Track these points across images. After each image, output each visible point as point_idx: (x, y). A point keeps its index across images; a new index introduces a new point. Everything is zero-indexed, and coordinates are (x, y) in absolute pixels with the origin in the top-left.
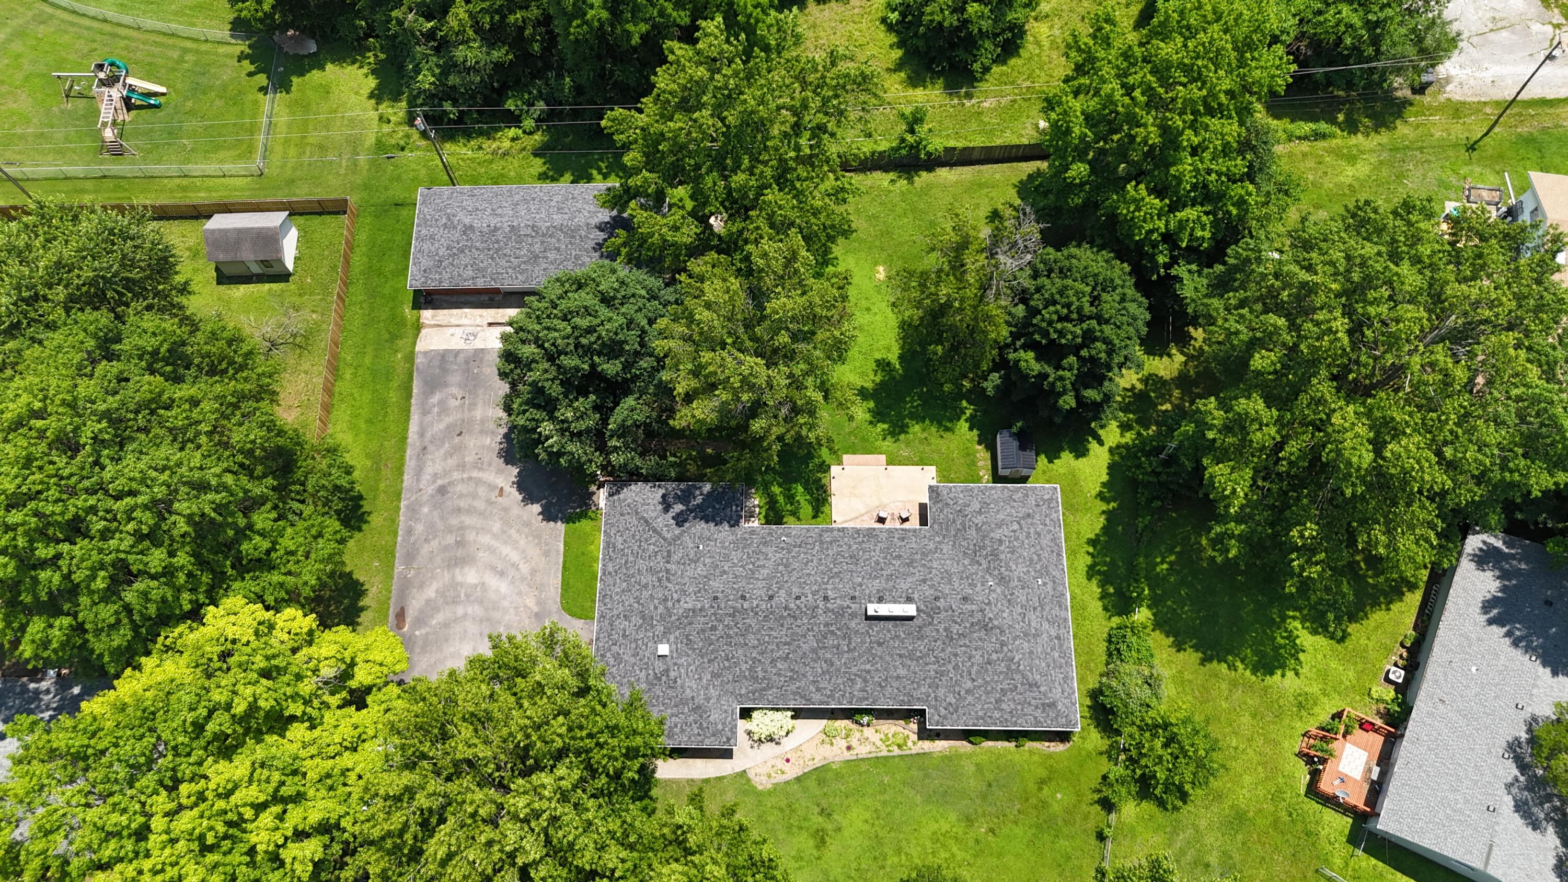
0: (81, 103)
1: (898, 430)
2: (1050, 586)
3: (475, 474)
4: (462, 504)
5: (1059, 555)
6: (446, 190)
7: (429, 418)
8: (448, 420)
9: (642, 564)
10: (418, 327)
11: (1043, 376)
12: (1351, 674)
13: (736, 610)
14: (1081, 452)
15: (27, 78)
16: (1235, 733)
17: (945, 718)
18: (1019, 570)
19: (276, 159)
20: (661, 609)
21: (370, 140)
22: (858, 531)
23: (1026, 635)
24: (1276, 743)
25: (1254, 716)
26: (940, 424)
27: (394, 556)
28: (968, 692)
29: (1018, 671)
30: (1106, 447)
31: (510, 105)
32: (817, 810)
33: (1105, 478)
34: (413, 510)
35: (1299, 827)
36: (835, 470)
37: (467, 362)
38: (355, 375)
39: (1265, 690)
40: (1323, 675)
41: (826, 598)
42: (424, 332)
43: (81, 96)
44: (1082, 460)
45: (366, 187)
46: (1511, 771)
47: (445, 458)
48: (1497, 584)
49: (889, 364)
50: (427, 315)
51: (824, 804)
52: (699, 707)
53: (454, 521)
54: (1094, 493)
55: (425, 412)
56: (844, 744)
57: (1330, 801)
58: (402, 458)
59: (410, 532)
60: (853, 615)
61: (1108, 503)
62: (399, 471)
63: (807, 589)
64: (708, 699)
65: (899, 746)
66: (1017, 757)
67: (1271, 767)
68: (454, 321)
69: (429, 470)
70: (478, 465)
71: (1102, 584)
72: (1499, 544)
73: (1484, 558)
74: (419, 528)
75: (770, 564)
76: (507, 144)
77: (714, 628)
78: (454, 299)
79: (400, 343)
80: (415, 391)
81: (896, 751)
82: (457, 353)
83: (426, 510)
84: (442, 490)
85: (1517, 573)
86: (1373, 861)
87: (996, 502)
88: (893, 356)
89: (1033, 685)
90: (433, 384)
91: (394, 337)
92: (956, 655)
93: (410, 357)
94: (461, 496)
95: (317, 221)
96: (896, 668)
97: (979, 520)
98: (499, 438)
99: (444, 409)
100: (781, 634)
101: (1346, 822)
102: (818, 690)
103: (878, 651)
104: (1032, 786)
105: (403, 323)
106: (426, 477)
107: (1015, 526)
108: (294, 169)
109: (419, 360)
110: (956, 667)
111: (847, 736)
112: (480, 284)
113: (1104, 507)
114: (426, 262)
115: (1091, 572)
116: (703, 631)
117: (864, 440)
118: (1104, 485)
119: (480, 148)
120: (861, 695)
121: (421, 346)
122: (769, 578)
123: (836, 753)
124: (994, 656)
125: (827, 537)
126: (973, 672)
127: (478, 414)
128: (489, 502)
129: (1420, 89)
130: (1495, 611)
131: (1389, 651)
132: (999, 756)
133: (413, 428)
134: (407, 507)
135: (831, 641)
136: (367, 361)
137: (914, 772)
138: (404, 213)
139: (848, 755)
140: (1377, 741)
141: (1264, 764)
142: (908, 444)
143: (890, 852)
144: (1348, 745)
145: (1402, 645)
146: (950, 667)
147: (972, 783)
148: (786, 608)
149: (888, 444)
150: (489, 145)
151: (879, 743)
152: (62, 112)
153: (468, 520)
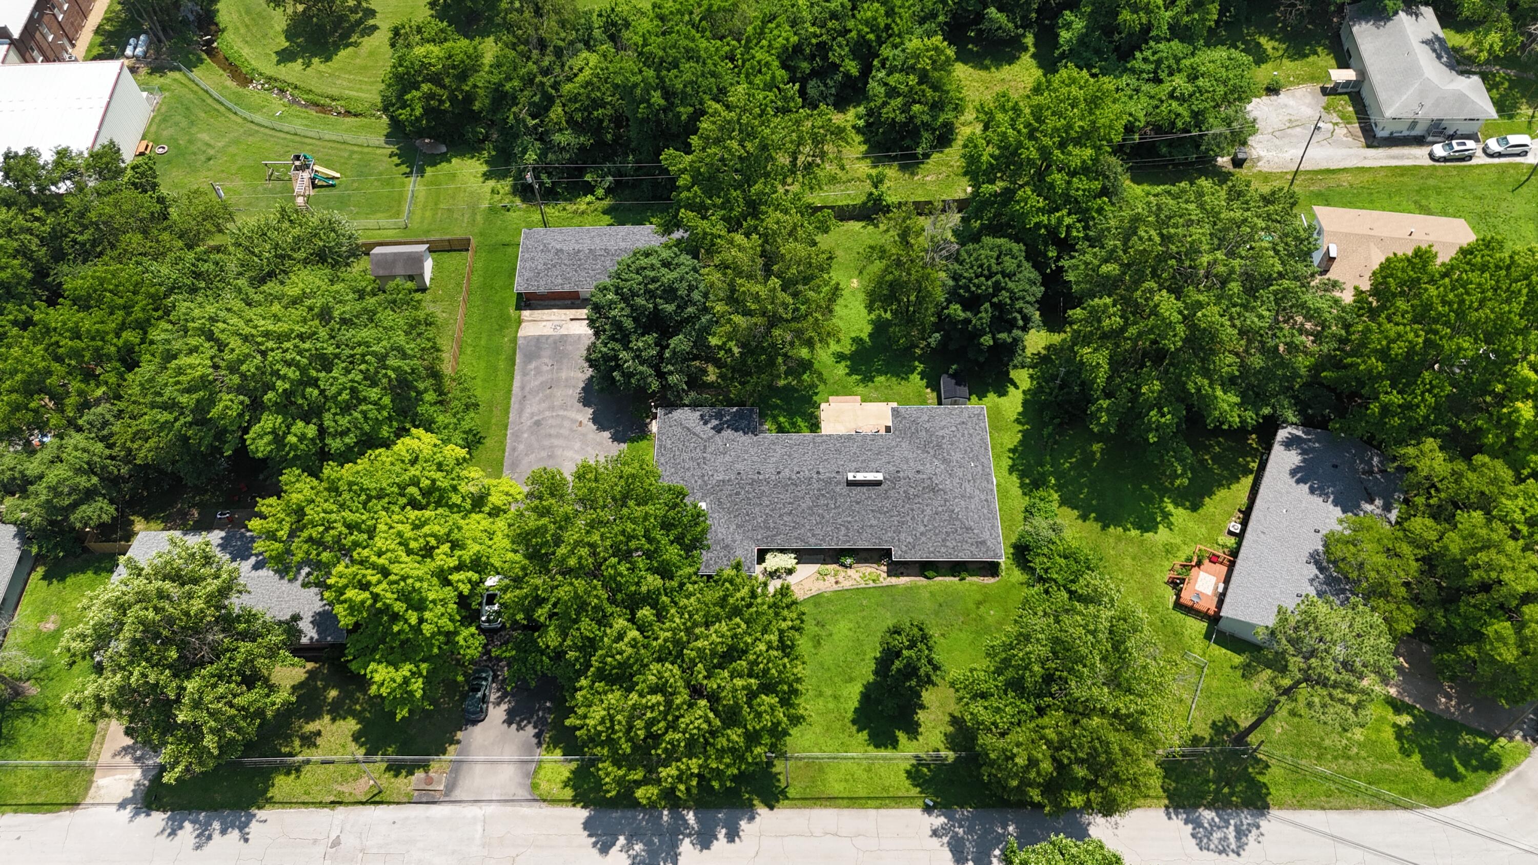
0: (279, 184)
1: (867, 379)
2: (980, 467)
3: (561, 413)
4: (553, 431)
5: (986, 449)
6: (542, 230)
7: (528, 378)
8: (541, 379)
9: (685, 456)
10: (519, 322)
11: (967, 321)
12: (1204, 530)
13: (753, 480)
14: (1002, 392)
15: (240, 169)
16: (1120, 570)
17: (906, 552)
18: (957, 456)
19: (417, 218)
20: (700, 482)
21: (485, 205)
22: (841, 437)
23: (963, 496)
24: (1151, 576)
25: (1133, 559)
26: (898, 376)
27: (502, 465)
28: (922, 534)
29: (957, 519)
30: (1021, 390)
31: (588, 178)
32: (814, 622)
33: (1020, 409)
34: (517, 436)
35: (1169, 630)
36: (823, 406)
37: (555, 343)
38: (474, 351)
39: (1142, 542)
40: (1183, 531)
41: (818, 473)
42: (523, 325)
43: (278, 179)
44: (1003, 399)
45: (481, 234)
46: (1313, 570)
47: (540, 403)
48: (1299, 457)
49: (861, 339)
50: (526, 314)
51: (819, 618)
52: (727, 546)
53: (546, 443)
54: (1012, 419)
55: (525, 374)
56: (833, 580)
57: (1189, 610)
58: (509, 403)
59: (514, 449)
60: (838, 483)
61: (1023, 425)
62: (507, 411)
63: (804, 468)
64: (734, 541)
65: (874, 581)
66: (960, 587)
67: (1147, 591)
68: (545, 318)
69: (528, 410)
70: (564, 407)
71: (1021, 477)
72: (1300, 433)
73: (1289, 444)
74: (521, 447)
75: (778, 455)
76: (583, 207)
77: (738, 494)
78: (546, 303)
79: (507, 331)
80: (517, 361)
81: (872, 584)
82: (548, 337)
83: (526, 435)
84: (538, 423)
85: (1313, 450)
86: (1224, 651)
87: (940, 416)
88: (865, 336)
89: (969, 529)
90: (530, 357)
91: (501, 328)
92: (912, 510)
93: (514, 340)
94: (551, 427)
95: (446, 255)
96: (869, 519)
97: (927, 425)
98: (578, 390)
99: (538, 371)
100: (787, 497)
101: (1203, 626)
102: (813, 535)
103: (857, 507)
104: (972, 606)
105: (509, 319)
106: (526, 415)
107: (954, 429)
108: (430, 224)
109: (520, 342)
110: (913, 518)
111: (835, 575)
112: (567, 288)
113: (1020, 428)
114: (527, 274)
115: (1012, 469)
116: (731, 495)
117: (844, 387)
118: (1019, 414)
119: (564, 209)
120: (845, 538)
121: (521, 333)
122: (777, 462)
123: (828, 585)
124: (940, 509)
125: (818, 440)
126: (925, 520)
127: (563, 375)
128: (572, 430)
129: (1238, 163)
130: (1299, 475)
131: (1231, 515)
132: (947, 587)
133: (516, 384)
134: (513, 434)
135: (822, 501)
136: (483, 342)
137: (885, 598)
138: (510, 250)
139: (836, 587)
140: (1224, 569)
141: (1143, 590)
142: (876, 389)
143: (869, 651)
144: (1201, 573)
145: (1240, 511)
146: (909, 518)
147: (928, 604)
148: (790, 479)
149: (861, 389)
150: (570, 207)
151: (859, 579)
152: (265, 190)
153: (556, 442)
